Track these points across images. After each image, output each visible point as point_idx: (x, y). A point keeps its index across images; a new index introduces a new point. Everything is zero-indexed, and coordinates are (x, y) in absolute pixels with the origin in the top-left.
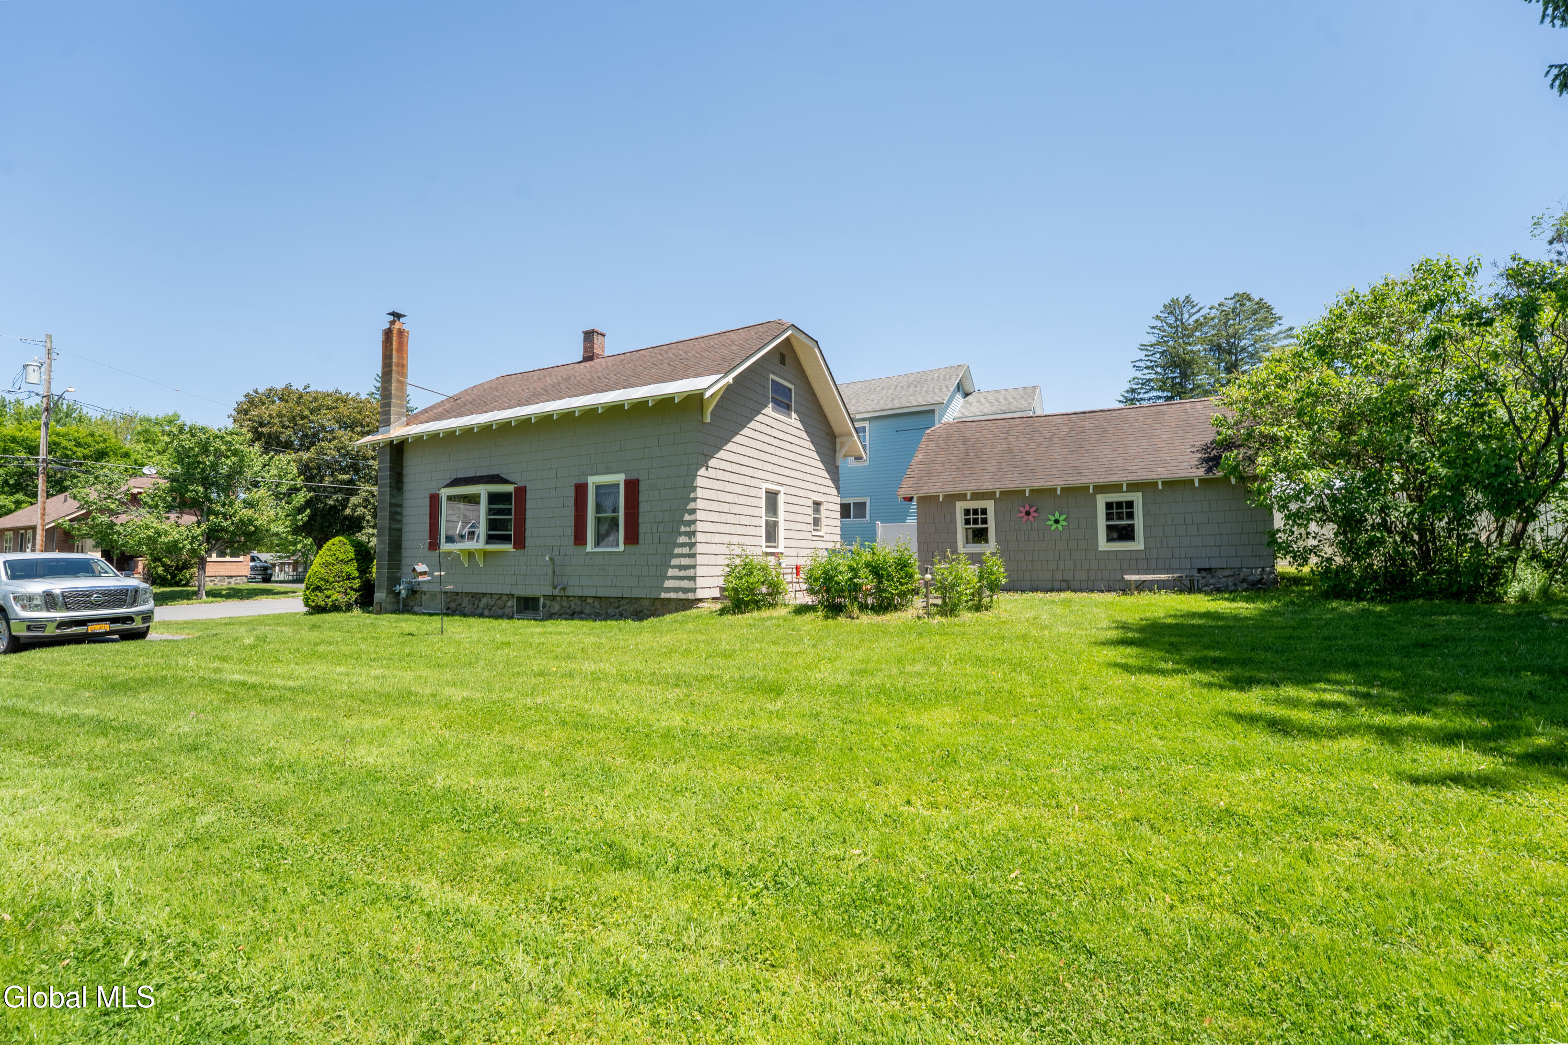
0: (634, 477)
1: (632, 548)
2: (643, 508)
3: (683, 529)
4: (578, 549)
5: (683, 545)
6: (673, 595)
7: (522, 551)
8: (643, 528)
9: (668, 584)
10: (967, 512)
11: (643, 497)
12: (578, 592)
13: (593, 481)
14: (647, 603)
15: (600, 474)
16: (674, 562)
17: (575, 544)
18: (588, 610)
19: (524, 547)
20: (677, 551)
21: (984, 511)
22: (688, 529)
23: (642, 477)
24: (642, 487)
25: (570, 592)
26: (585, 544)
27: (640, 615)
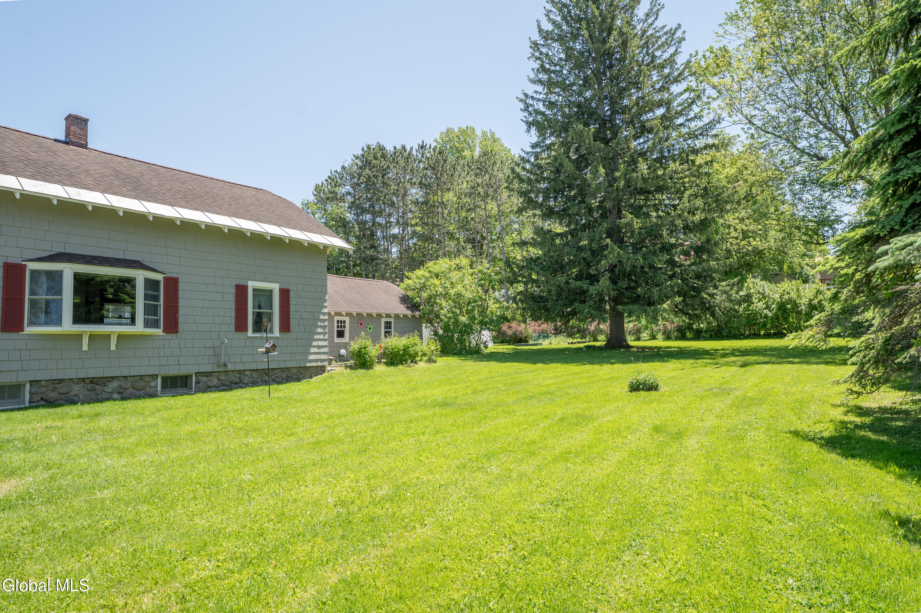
0: (285, 287)
1: (286, 335)
2: (292, 308)
3: (319, 324)
4: (241, 335)
5: (320, 333)
6: (314, 364)
7: (174, 336)
8: (293, 322)
9: (311, 357)
10: (338, 322)
11: (292, 301)
12: (240, 367)
13: (252, 285)
14: (294, 371)
15: (258, 281)
16: (315, 343)
17: (236, 330)
18: (246, 380)
19: (177, 332)
20: (316, 337)
21: (344, 322)
22: (323, 324)
23: (292, 288)
24: (292, 295)
25: (230, 367)
26: (247, 331)
27: (289, 379)
